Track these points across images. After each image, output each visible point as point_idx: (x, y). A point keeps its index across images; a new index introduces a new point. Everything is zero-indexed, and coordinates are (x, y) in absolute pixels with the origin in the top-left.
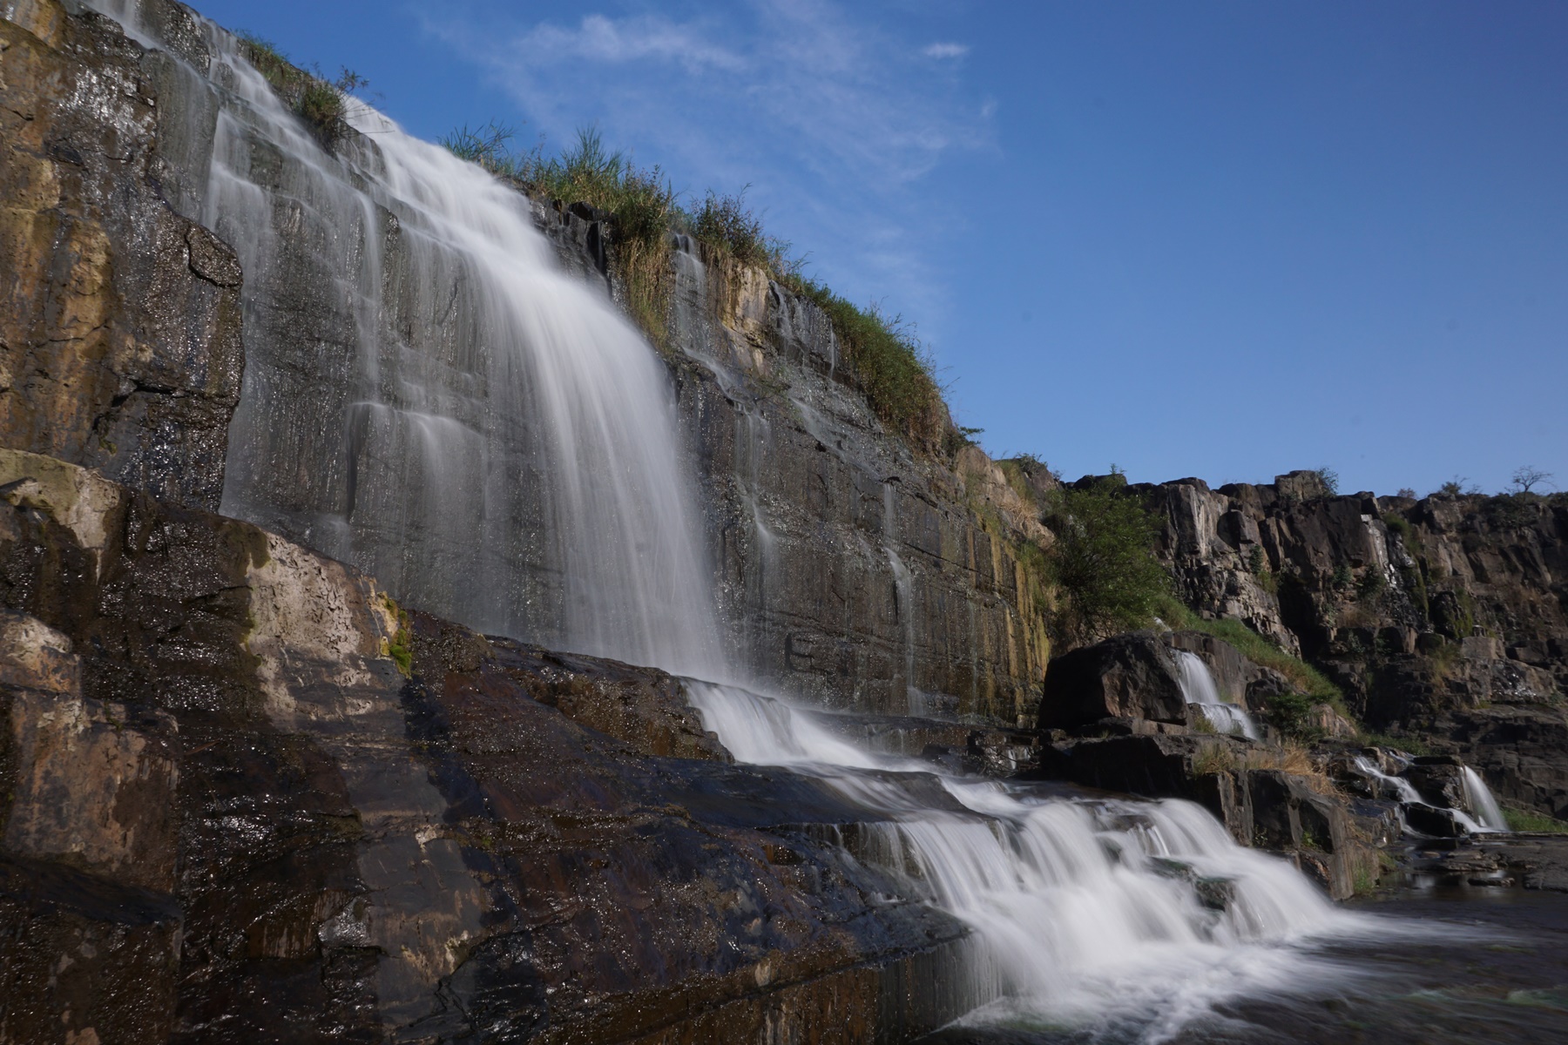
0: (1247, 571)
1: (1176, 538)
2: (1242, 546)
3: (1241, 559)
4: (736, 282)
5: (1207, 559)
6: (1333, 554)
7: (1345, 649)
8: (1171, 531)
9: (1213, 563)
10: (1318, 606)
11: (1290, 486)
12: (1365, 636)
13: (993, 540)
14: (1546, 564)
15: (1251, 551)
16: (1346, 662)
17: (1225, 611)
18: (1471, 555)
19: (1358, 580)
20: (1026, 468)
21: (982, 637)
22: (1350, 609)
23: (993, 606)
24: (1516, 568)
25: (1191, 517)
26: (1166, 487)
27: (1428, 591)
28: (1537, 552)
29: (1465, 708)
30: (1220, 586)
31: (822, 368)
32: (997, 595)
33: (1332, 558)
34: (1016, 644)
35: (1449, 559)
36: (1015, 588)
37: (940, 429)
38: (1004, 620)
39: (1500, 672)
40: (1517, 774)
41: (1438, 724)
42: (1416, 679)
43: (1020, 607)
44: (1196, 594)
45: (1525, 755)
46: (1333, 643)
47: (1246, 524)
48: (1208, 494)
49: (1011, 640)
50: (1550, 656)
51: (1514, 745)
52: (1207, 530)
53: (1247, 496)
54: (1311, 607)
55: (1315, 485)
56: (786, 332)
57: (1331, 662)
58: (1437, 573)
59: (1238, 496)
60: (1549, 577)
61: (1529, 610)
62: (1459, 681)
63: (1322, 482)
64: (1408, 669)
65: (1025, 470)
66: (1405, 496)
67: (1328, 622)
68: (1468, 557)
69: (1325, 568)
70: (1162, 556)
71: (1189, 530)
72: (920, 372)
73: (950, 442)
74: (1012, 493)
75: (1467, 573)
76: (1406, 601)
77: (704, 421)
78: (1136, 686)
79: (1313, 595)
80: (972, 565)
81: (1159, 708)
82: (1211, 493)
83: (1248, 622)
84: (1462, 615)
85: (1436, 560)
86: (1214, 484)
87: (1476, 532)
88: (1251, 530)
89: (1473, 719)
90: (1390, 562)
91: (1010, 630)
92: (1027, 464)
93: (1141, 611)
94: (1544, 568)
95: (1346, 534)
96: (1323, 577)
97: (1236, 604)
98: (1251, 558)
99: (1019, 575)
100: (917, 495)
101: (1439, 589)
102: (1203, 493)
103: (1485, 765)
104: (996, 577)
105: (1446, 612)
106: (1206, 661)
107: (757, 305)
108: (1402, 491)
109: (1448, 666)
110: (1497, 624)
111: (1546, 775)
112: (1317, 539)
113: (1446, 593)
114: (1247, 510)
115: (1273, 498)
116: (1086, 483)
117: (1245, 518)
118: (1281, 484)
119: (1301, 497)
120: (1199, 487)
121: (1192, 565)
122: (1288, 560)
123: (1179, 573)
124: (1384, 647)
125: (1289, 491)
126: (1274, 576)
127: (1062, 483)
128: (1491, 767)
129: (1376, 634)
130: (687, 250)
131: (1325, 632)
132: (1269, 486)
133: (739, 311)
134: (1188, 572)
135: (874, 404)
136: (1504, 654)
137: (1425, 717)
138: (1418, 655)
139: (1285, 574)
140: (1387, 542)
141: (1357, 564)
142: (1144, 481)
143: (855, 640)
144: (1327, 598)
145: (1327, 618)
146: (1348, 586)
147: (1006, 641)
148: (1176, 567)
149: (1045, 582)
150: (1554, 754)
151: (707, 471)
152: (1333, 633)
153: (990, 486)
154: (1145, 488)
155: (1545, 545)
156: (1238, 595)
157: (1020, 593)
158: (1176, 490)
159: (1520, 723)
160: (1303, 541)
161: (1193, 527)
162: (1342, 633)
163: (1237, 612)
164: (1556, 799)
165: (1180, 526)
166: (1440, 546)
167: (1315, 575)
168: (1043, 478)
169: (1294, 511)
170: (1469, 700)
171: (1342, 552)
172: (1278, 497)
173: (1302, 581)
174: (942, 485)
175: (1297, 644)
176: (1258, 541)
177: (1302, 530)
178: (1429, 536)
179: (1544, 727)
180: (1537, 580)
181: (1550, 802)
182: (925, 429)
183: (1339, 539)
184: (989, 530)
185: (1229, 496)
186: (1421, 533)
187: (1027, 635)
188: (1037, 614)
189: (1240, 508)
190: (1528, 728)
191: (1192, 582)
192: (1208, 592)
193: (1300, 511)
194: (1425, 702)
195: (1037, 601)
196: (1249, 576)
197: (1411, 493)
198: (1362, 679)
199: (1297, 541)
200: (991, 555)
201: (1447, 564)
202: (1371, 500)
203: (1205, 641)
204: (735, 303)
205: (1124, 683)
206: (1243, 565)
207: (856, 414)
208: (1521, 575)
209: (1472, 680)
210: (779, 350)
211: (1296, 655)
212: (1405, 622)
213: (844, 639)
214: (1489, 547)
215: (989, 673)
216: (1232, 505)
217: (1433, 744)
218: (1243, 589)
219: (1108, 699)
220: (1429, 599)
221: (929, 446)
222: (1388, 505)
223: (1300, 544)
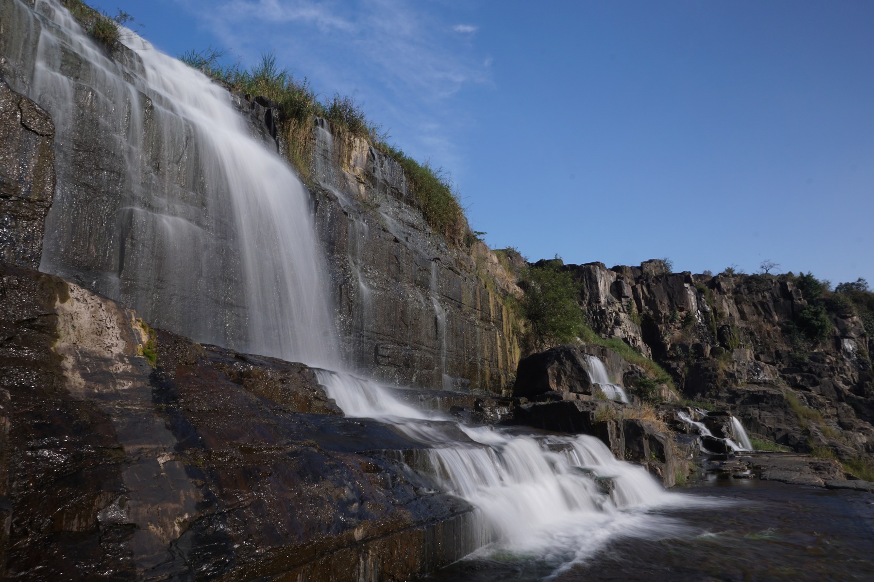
0: (625, 313)
1: (588, 294)
2: (623, 299)
3: (622, 306)
4: (350, 146)
5: (604, 306)
6: (669, 304)
7: (674, 355)
8: (586, 291)
9: (607, 308)
10: (661, 332)
11: (649, 267)
12: (685, 348)
13: (490, 294)
14: (775, 311)
15: (627, 302)
16: (675, 361)
17: (614, 334)
18: (739, 306)
19: (682, 318)
20: (509, 255)
21: (483, 347)
22: (677, 334)
23: (490, 330)
24: (761, 313)
25: (597, 283)
26: (584, 267)
27: (717, 324)
28: (771, 305)
29: (734, 386)
30: (611, 320)
31: (398, 196)
32: (492, 324)
33: (669, 306)
34: (502, 351)
35: (728, 308)
36: (502, 320)
37: (463, 232)
38: (496, 337)
39: (752, 367)
40: (758, 420)
41: (720, 394)
42: (709, 371)
43: (505, 330)
44: (598, 325)
45: (763, 410)
46: (668, 352)
47: (625, 287)
48: (606, 271)
49: (499, 349)
50: (776, 359)
51: (757, 405)
52: (605, 290)
53: (626, 272)
54: (658, 332)
55: (661, 267)
56: (378, 175)
57: (667, 362)
58: (721, 315)
59: (622, 272)
60: (776, 318)
61: (766, 335)
62: (731, 372)
63: (665, 266)
64: (706, 365)
65: (508, 256)
66: (707, 274)
67: (666, 340)
68: (738, 307)
69: (665, 311)
70: (581, 304)
71: (596, 290)
72: (452, 200)
73: (468, 239)
74: (501, 268)
75: (736, 315)
76: (706, 330)
77: (331, 224)
78: (565, 374)
79: (659, 326)
80: (479, 307)
81: (578, 386)
82: (607, 270)
83: (625, 340)
84: (734, 337)
85: (721, 308)
86: (609, 266)
87: (742, 294)
88: (628, 291)
89: (737, 391)
90: (698, 309)
91: (499, 343)
92: (510, 252)
93: (569, 333)
94: (774, 313)
95: (677, 294)
96: (664, 316)
97: (619, 330)
98: (627, 306)
99: (504, 313)
100: (450, 268)
101: (722, 323)
102: (603, 271)
103: (743, 416)
104: (492, 314)
105: (726, 336)
106: (603, 361)
107: (362, 159)
108: (705, 272)
109: (726, 364)
110: (751, 342)
111: (773, 421)
112: (662, 296)
113: (726, 325)
114: (626, 280)
115: (639, 274)
116: (541, 264)
117: (625, 284)
118: (644, 266)
119: (654, 274)
120: (601, 267)
121: (597, 309)
122: (647, 307)
123: (590, 313)
124: (694, 354)
125: (648, 270)
126: (639, 315)
127: (528, 263)
128: (746, 417)
129: (690, 347)
130: (323, 127)
131: (665, 345)
132: (637, 267)
133: (352, 162)
134: (595, 313)
135: (426, 217)
136: (753, 358)
137: (714, 391)
138: (711, 358)
139: (645, 315)
140: (697, 298)
141: (681, 310)
142: (572, 263)
143: (414, 348)
144: (666, 328)
145: (666, 338)
146: (677, 321)
147: (497, 349)
148: (588, 310)
149: (518, 317)
150: (777, 410)
151: (332, 252)
152: (669, 346)
153: (490, 264)
154: (573, 267)
155: (775, 301)
156: (620, 325)
157: (504, 323)
158: (589, 268)
159: (760, 394)
160: (655, 297)
161: (597, 288)
162: (673, 346)
163: (620, 334)
164: (777, 433)
165: (591, 288)
166: (724, 301)
167: (660, 315)
168: (518, 260)
169: (650, 281)
170: (736, 382)
171: (674, 303)
172: (642, 273)
173: (653, 318)
174: (463, 263)
175: (650, 352)
176: (631, 297)
177: (654, 291)
178: (718, 296)
179: (773, 396)
180: (771, 319)
181: (774, 435)
182: (455, 232)
183: (673, 297)
184: (488, 288)
185: (617, 272)
186: (714, 294)
187: (508, 346)
188: (513, 334)
189: (622, 279)
190: (764, 396)
191: (596, 318)
192: (605, 323)
193: (653, 281)
194: (714, 383)
195: (514, 327)
196: (626, 315)
197: (710, 272)
198: (683, 371)
199: (651, 297)
200: (489, 302)
201: (727, 311)
202: (689, 276)
203: (603, 350)
204: (349, 158)
205: (559, 372)
206: (623, 309)
207: (416, 222)
208: (763, 317)
209: (738, 371)
210: (374, 185)
211: (649, 357)
212: (705, 341)
213: (408, 347)
214: (748, 302)
215: (487, 367)
216: (618, 277)
217: (717, 405)
218: (623, 322)
219: (550, 381)
220: (718, 328)
221: (457, 241)
222: (698, 279)
223: (653, 298)
